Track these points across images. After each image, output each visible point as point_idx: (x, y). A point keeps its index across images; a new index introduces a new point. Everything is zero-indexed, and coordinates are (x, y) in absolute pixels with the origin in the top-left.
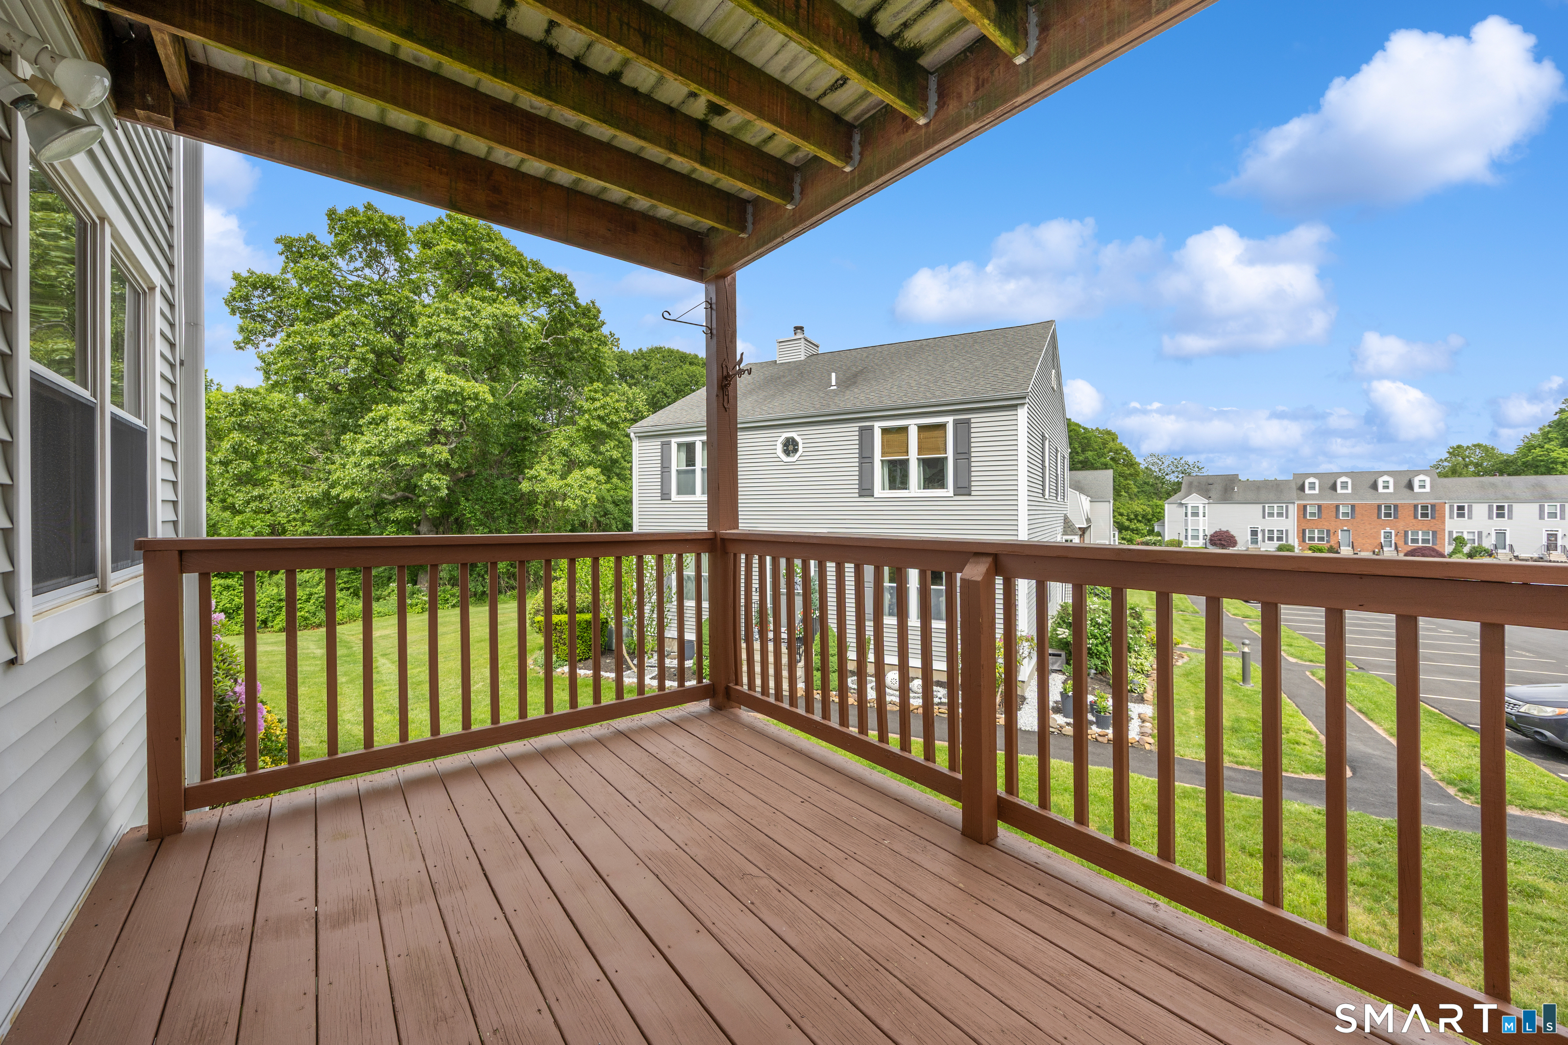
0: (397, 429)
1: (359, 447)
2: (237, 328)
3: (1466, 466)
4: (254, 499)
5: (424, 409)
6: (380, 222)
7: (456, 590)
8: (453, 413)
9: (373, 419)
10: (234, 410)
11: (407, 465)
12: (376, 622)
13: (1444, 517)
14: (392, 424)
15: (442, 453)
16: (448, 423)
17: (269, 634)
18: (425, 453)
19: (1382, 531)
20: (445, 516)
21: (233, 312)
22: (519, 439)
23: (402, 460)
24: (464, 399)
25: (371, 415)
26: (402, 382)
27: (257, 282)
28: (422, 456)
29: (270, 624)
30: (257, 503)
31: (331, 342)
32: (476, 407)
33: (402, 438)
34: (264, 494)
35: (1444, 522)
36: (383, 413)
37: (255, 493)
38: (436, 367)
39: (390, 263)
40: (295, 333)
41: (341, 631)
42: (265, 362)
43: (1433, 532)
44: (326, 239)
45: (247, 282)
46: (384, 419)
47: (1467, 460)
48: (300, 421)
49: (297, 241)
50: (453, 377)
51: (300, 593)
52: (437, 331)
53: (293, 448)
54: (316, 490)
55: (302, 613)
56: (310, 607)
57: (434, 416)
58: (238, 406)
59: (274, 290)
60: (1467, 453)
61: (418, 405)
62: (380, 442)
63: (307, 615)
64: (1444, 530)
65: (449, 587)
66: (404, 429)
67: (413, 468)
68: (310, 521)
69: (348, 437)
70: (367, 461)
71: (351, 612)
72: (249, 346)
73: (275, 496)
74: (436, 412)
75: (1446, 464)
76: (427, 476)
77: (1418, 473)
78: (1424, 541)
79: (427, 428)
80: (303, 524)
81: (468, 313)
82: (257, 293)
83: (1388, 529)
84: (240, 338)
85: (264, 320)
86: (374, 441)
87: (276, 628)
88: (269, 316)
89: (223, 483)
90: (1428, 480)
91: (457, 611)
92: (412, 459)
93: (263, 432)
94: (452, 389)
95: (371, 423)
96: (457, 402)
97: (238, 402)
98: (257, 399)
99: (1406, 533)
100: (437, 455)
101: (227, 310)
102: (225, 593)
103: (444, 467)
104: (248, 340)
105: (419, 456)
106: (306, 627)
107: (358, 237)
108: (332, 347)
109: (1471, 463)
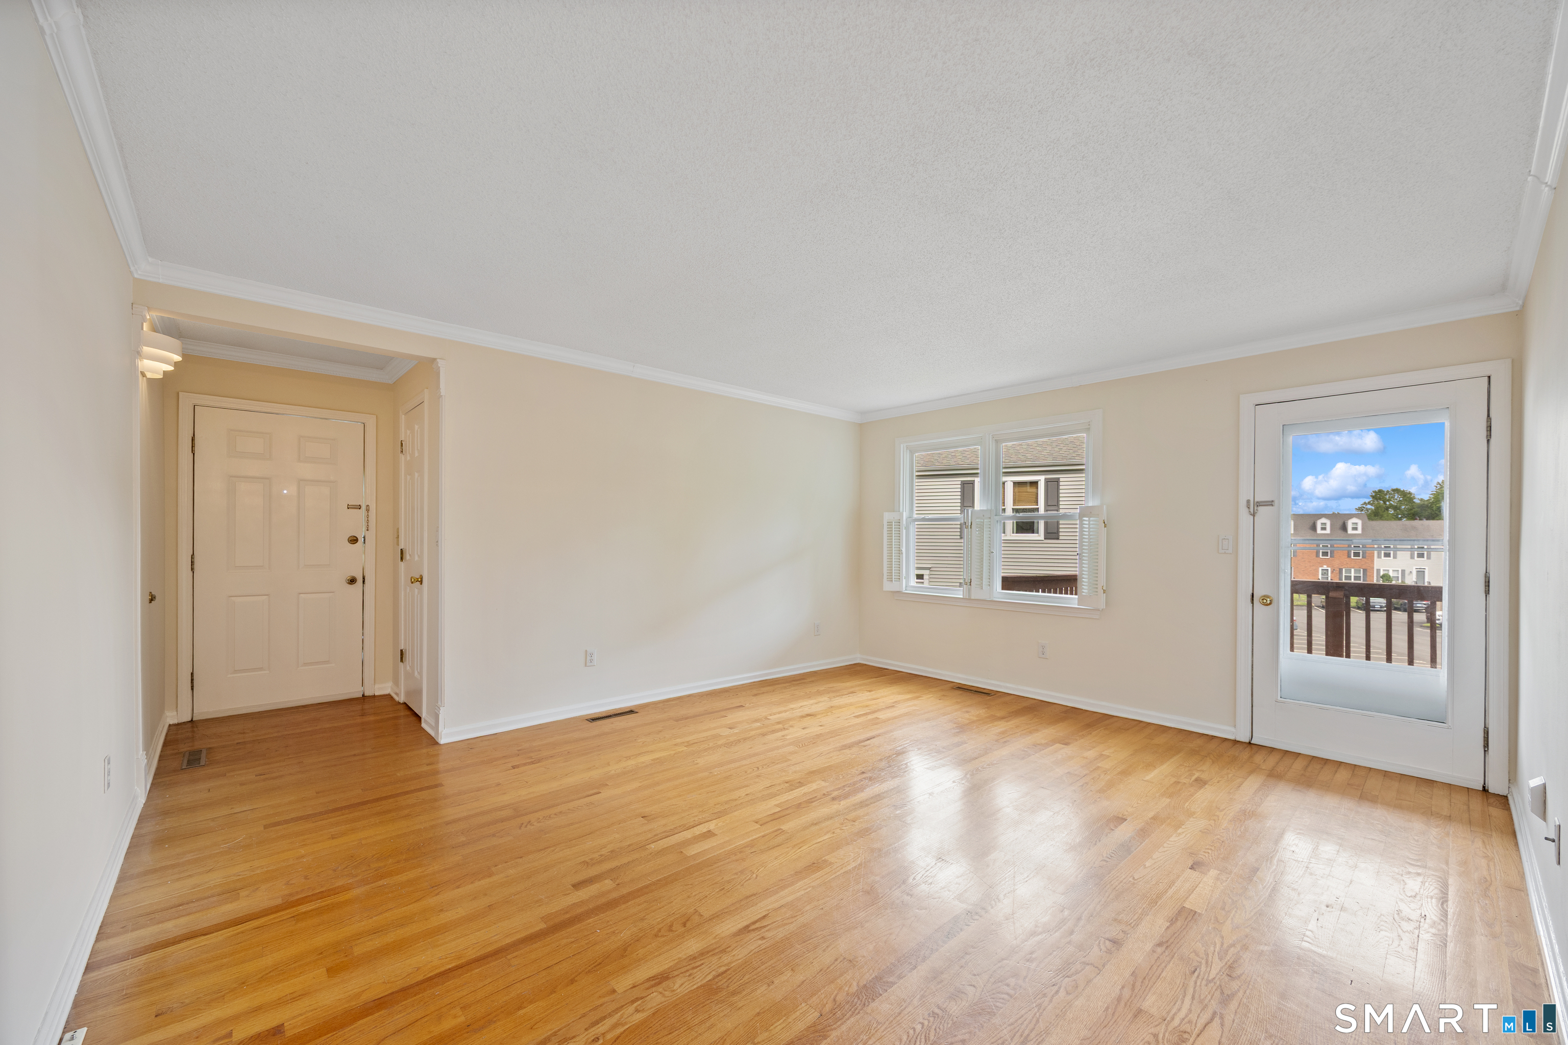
3: (1387, 509)
13: (1374, 556)
19: (1320, 569)
35: (1373, 561)
43: (1364, 570)
47: (1388, 503)
60: (1387, 497)
64: (1373, 568)
75: (1369, 506)
77: (1351, 516)
78: (1356, 578)
83: (1325, 567)
90: (1359, 522)
99: (1341, 570)
109: (1391, 506)
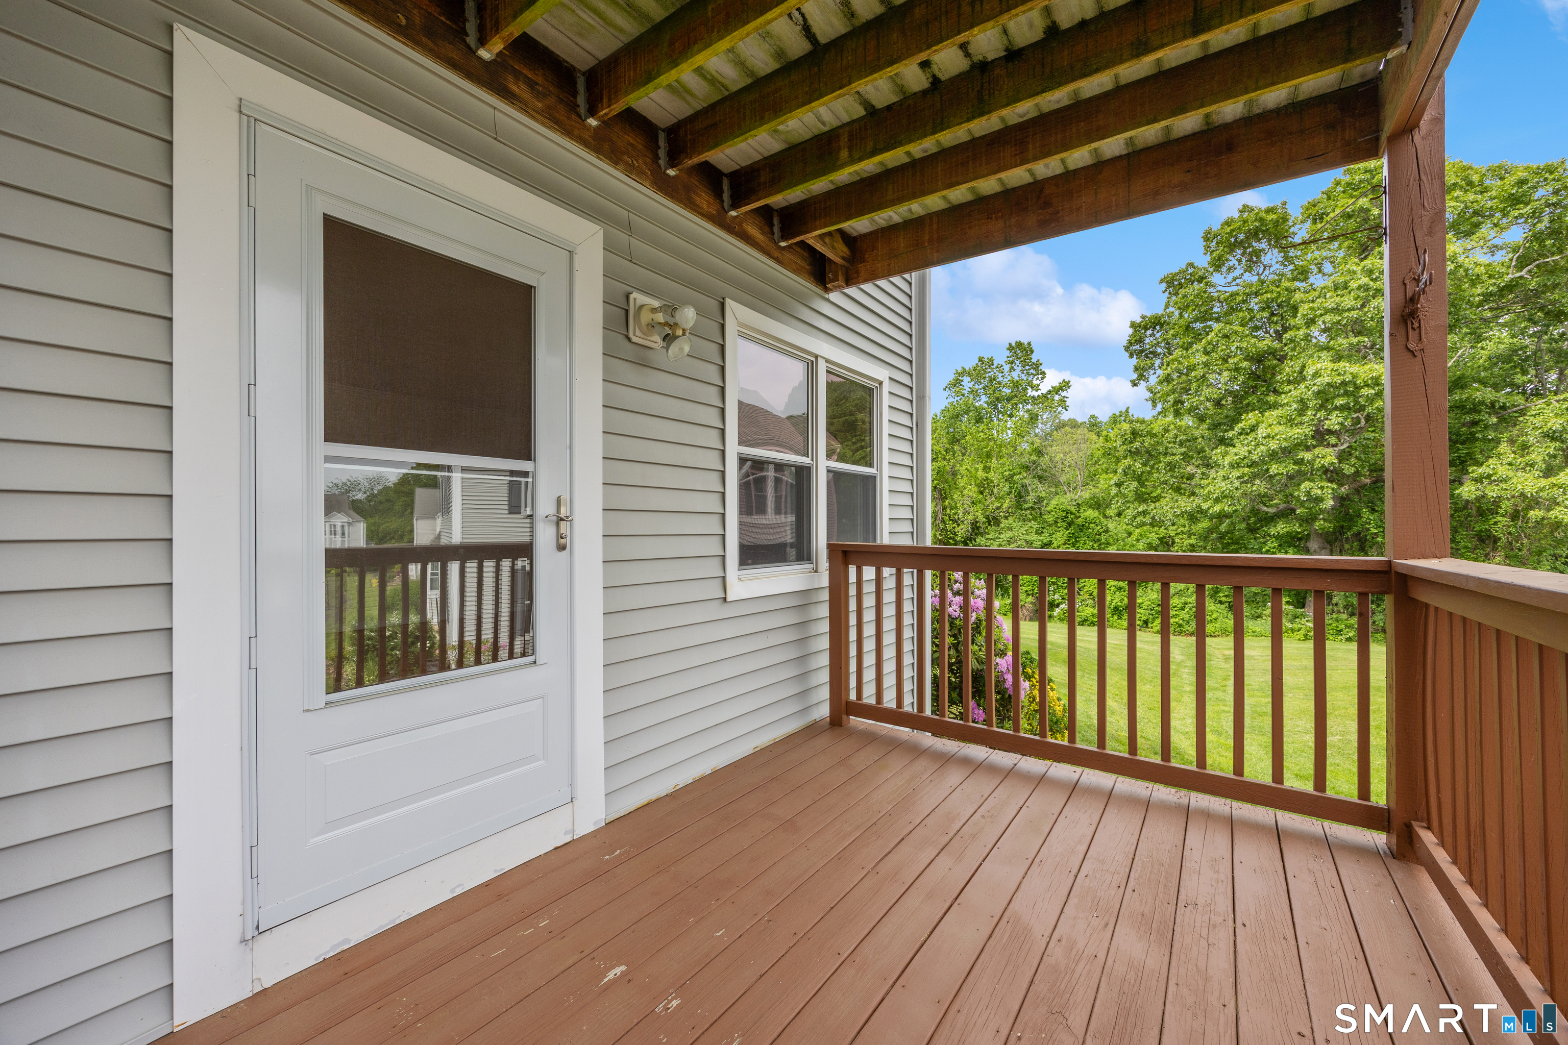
0: (1268, 436)
1: (1227, 460)
2: (1132, 368)
4: (1139, 514)
5: (1302, 412)
6: (1256, 220)
7: (1354, 621)
8: (1342, 408)
9: (1243, 429)
10: (1126, 439)
11: (1278, 474)
12: (1248, 642)
14: (1261, 431)
15: (1327, 456)
16: (1334, 421)
17: (1148, 634)
18: (1303, 459)
20: (1340, 531)
21: (1131, 356)
22: (1464, 425)
23: (1274, 469)
24: (1357, 388)
25: (1240, 425)
26: (1282, 383)
27: (1147, 324)
28: (1300, 462)
29: (1150, 625)
30: (1141, 518)
31: (1204, 360)
32: (1376, 394)
33: (1274, 445)
34: (1147, 510)
36: (1253, 421)
37: (1140, 509)
38: (1320, 358)
39: (1272, 257)
40: (1173, 360)
41: (1211, 643)
42: (1152, 393)
44: (1203, 261)
45: (1140, 327)
46: (1253, 428)
48: (1180, 441)
49: (1177, 274)
50: (1343, 364)
51: (1175, 601)
52: (1321, 315)
53: (1171, 467)
54: (1190, 504)
55: (1177, 620)
56: (1184, 615)
57: (1315, 415)
58: (1129, 436)
59: (1162, 325)
61: (1295, 406)
62: (1250, 452)
63: (1181, 622)
65: (1344, 616)
66: (1276, 435)
67: (1290, 477)
68: (1195, 535)
69: (1219, 451)
70: (1236, 473)
71: (1224, 626)
72: (1142, 382)
73: (1155, 511)
74: (1318, 410)
76: (1305, 485)
79: (1308, 430)
80: (1189, 537)
81: (1365, 280)
82: (1149, 332)
84: (1135, 376)
85: (1155, 354)
86: (1243, 451)
87: (1155, 629)
88: (1159, 350)
89: (1118, 501)
91: (1354, 646)
92: (1286, 467)
93: (1150, 455)
94: (1338, 380)
95: (1241, 434)
96: (1346, 393)
97: (1128, 432)
98: (1143, 427)
100: (1318, 460)
101: (1127, 355)
102: (1117, 593)
103: (1331, 474)
104: (1141, 377)
105: (1296, 463)
106: (1180, 633)
107: (1232, 248)
108: (1206, 365)
